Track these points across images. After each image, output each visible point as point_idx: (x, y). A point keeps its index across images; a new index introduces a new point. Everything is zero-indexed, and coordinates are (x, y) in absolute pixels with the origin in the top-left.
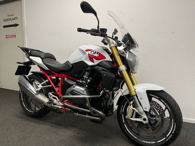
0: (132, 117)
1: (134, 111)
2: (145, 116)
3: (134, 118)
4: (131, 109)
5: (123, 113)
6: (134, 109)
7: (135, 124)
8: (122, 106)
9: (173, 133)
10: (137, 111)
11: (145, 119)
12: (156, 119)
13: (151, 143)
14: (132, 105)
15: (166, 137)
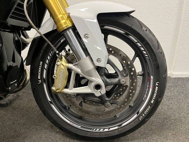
0: (67, 87)
1: (70, 71)
2: (98, 79)
3: (71, 89)
4: (62, 67)
5: (44, 80)
6: (70, 65)
7: (74, 100)
8: (41, 63)
9: (152, 102)
10: (79, 71)
11: (98, 87)
12: (119, 81)
13: (111, 129)
14: (66, 58)
15: (138, 113)
